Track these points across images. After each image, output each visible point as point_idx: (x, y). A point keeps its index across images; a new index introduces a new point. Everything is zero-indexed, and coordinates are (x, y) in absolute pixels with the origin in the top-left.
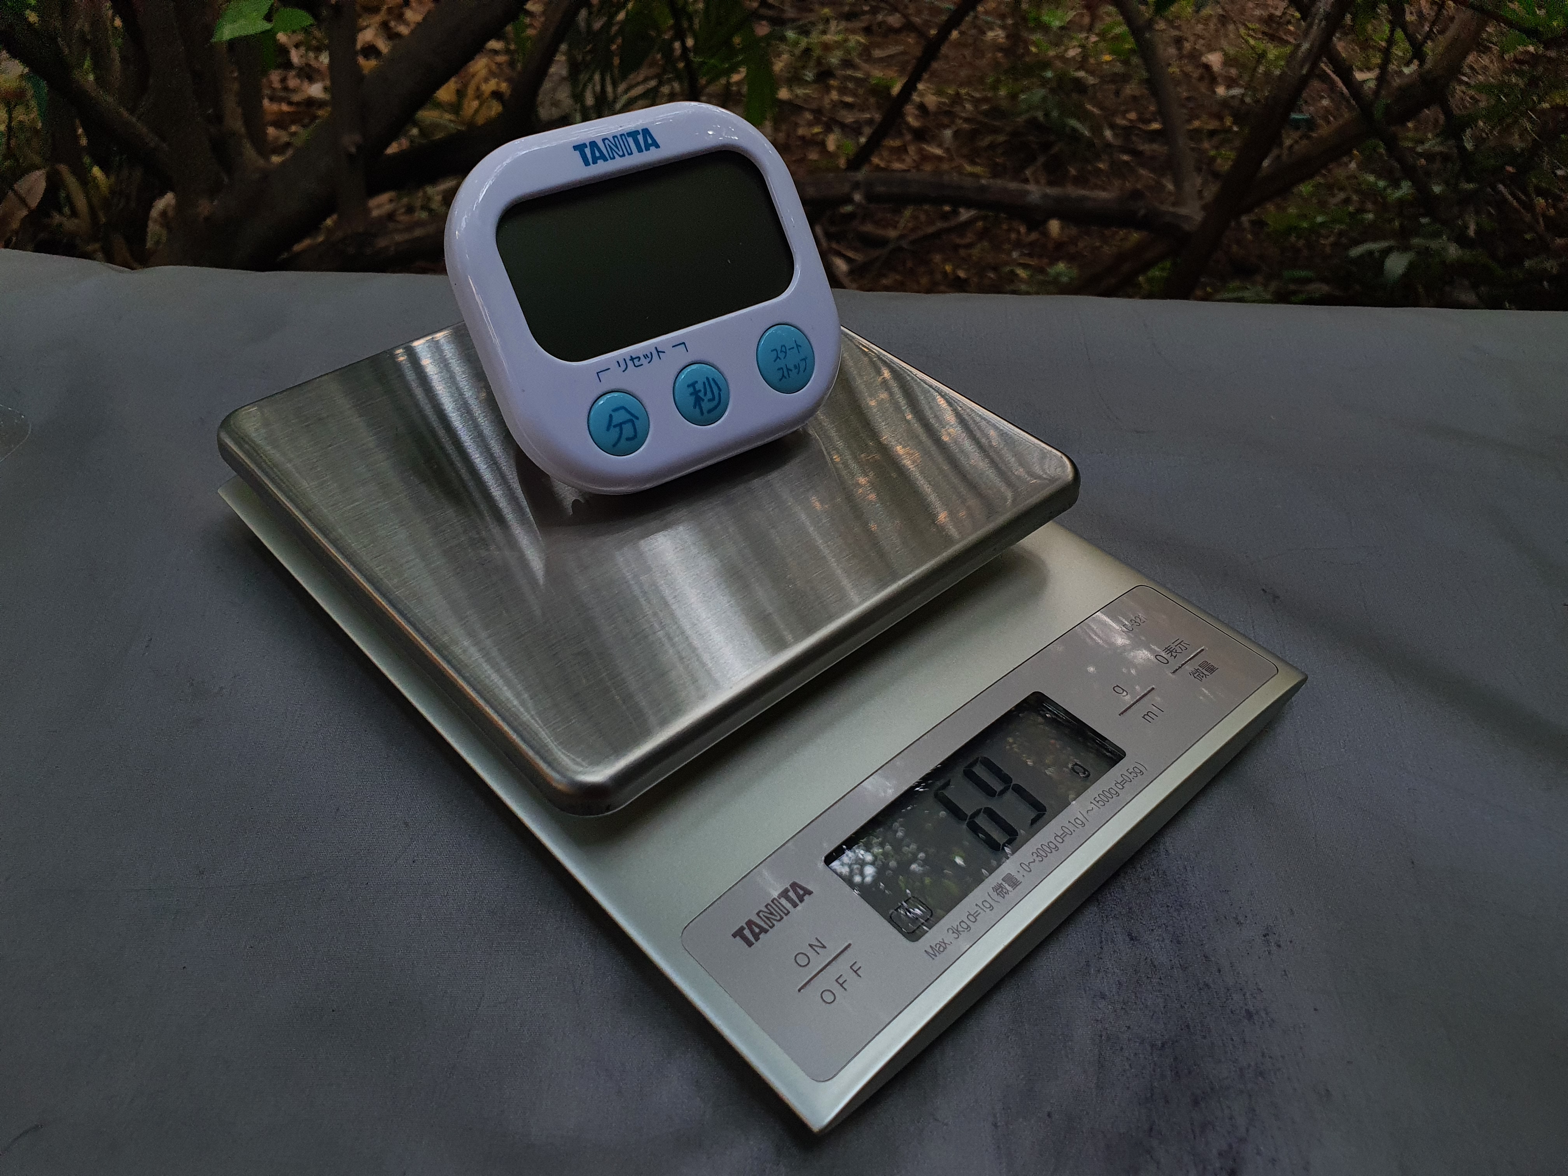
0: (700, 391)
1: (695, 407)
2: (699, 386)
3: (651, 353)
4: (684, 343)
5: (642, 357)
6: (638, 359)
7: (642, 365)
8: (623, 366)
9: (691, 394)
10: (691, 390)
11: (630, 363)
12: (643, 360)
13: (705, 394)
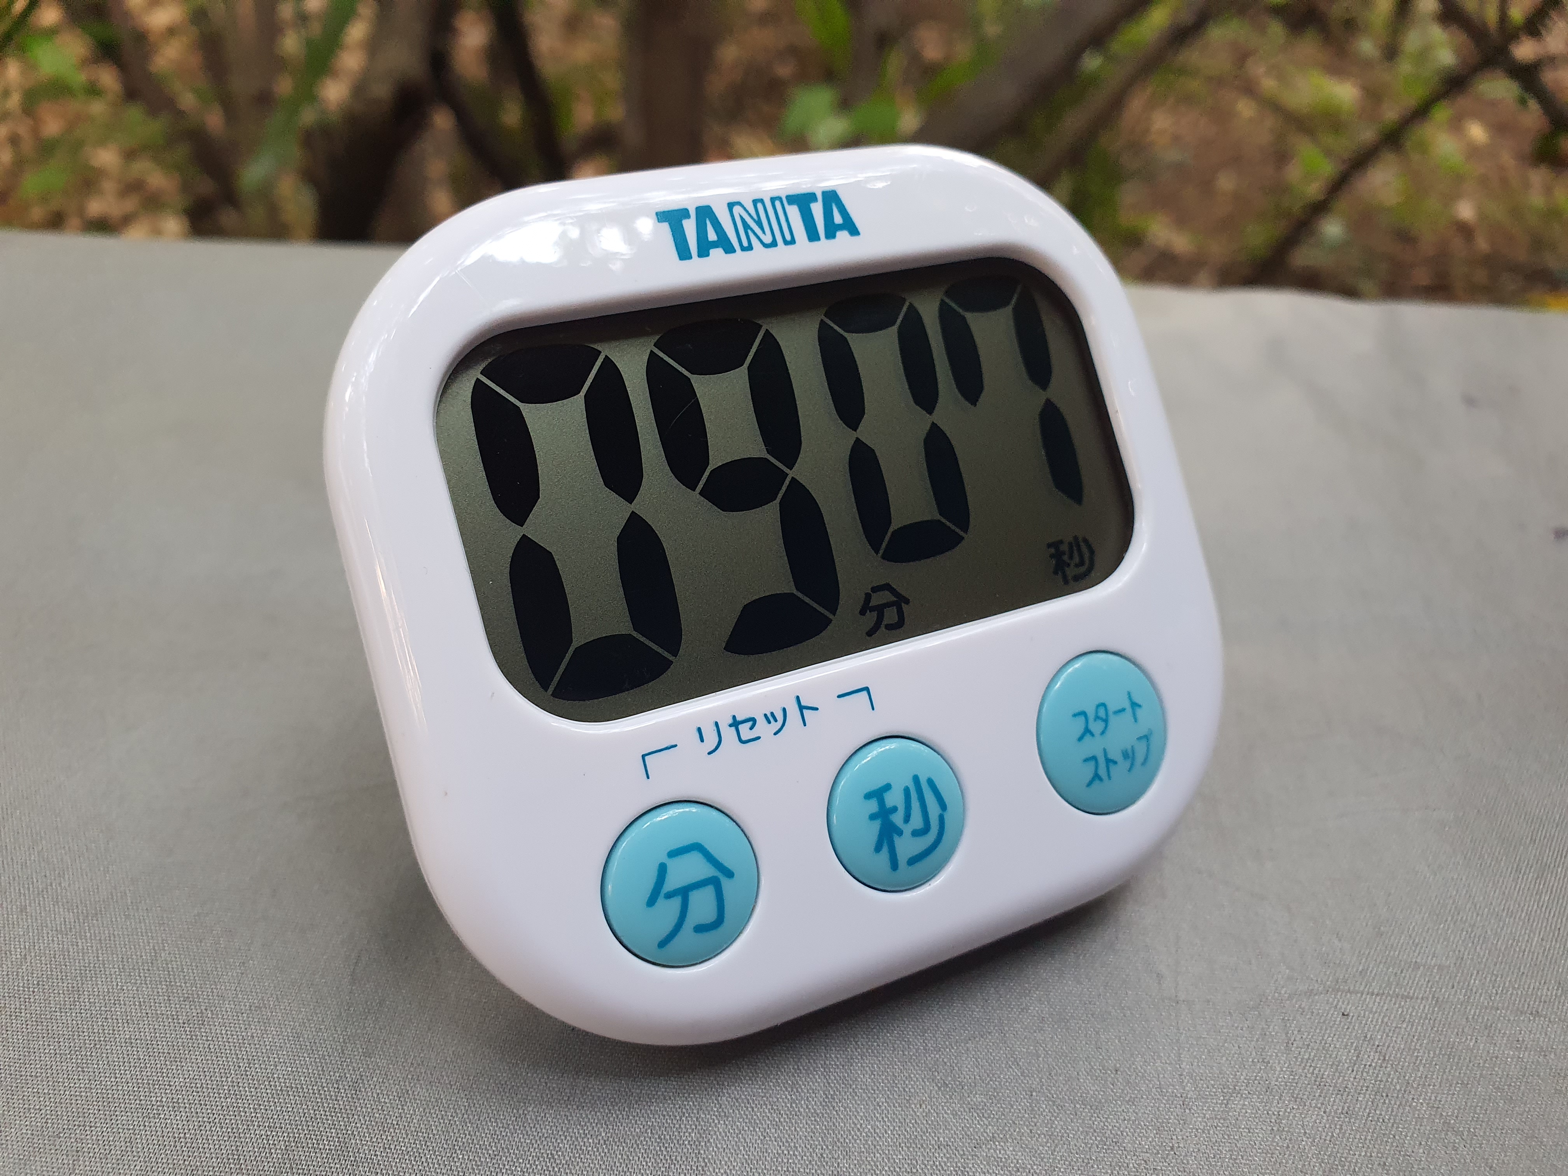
0: (895, 809)
1: (878, 849)
2: (894, 798)
3: (784, 710)
4: (867, 689)
5: (761, 721)
6: (750, 724)
7: (759, 738)
8: (711, 739)
9: (873, 817)
10: (873, 806)
11: (729, 734)
12: (762, 726)
13: (907, 819)
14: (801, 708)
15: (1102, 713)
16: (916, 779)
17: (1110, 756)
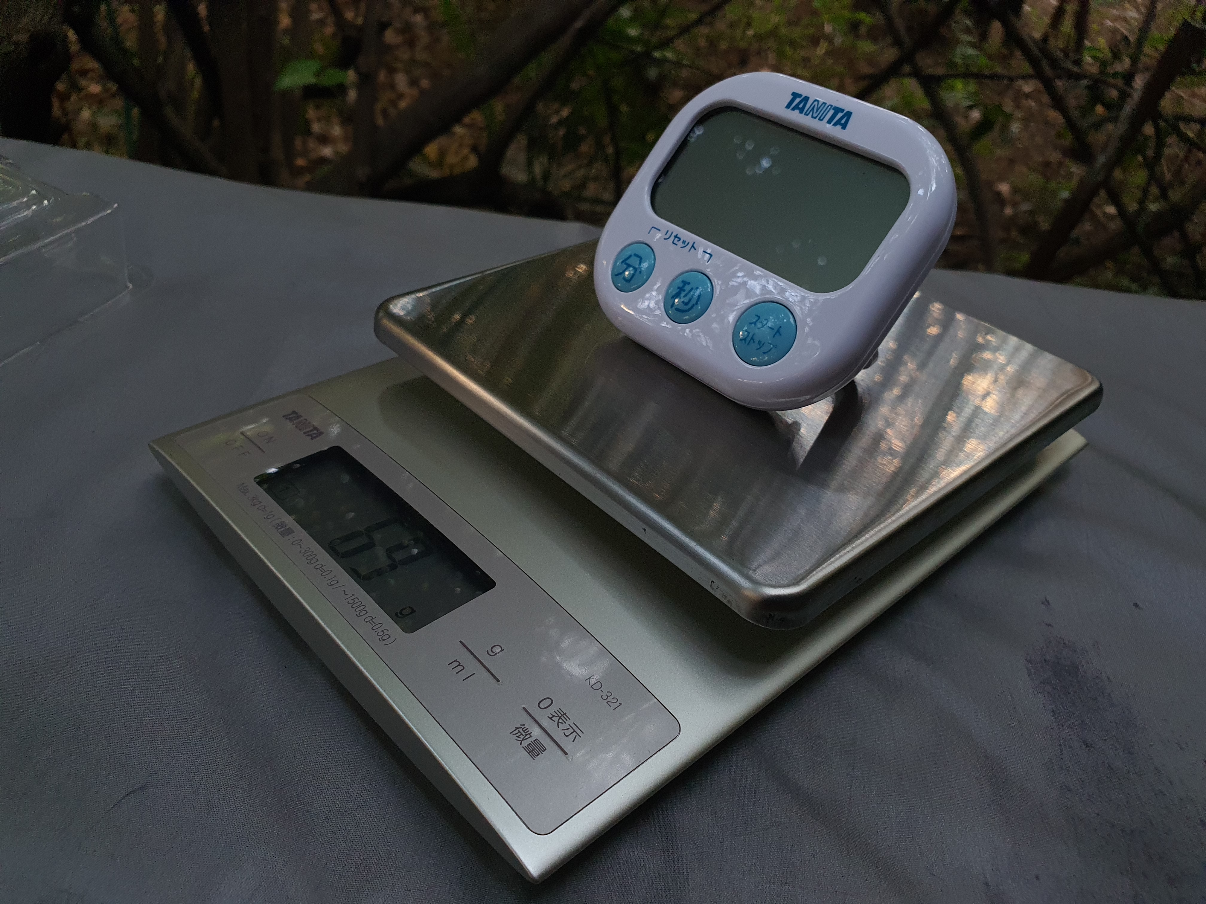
0: (684, 291)
3: (689, 243)
4: (711, 256)
5: (681, 241)
6: (678, 239)
7: (677, 246)
8: (667, 236)
10: (681, 285)
11: (672, 238)
12: (680, 244)
14: (693, 246)
17: (754, 337)
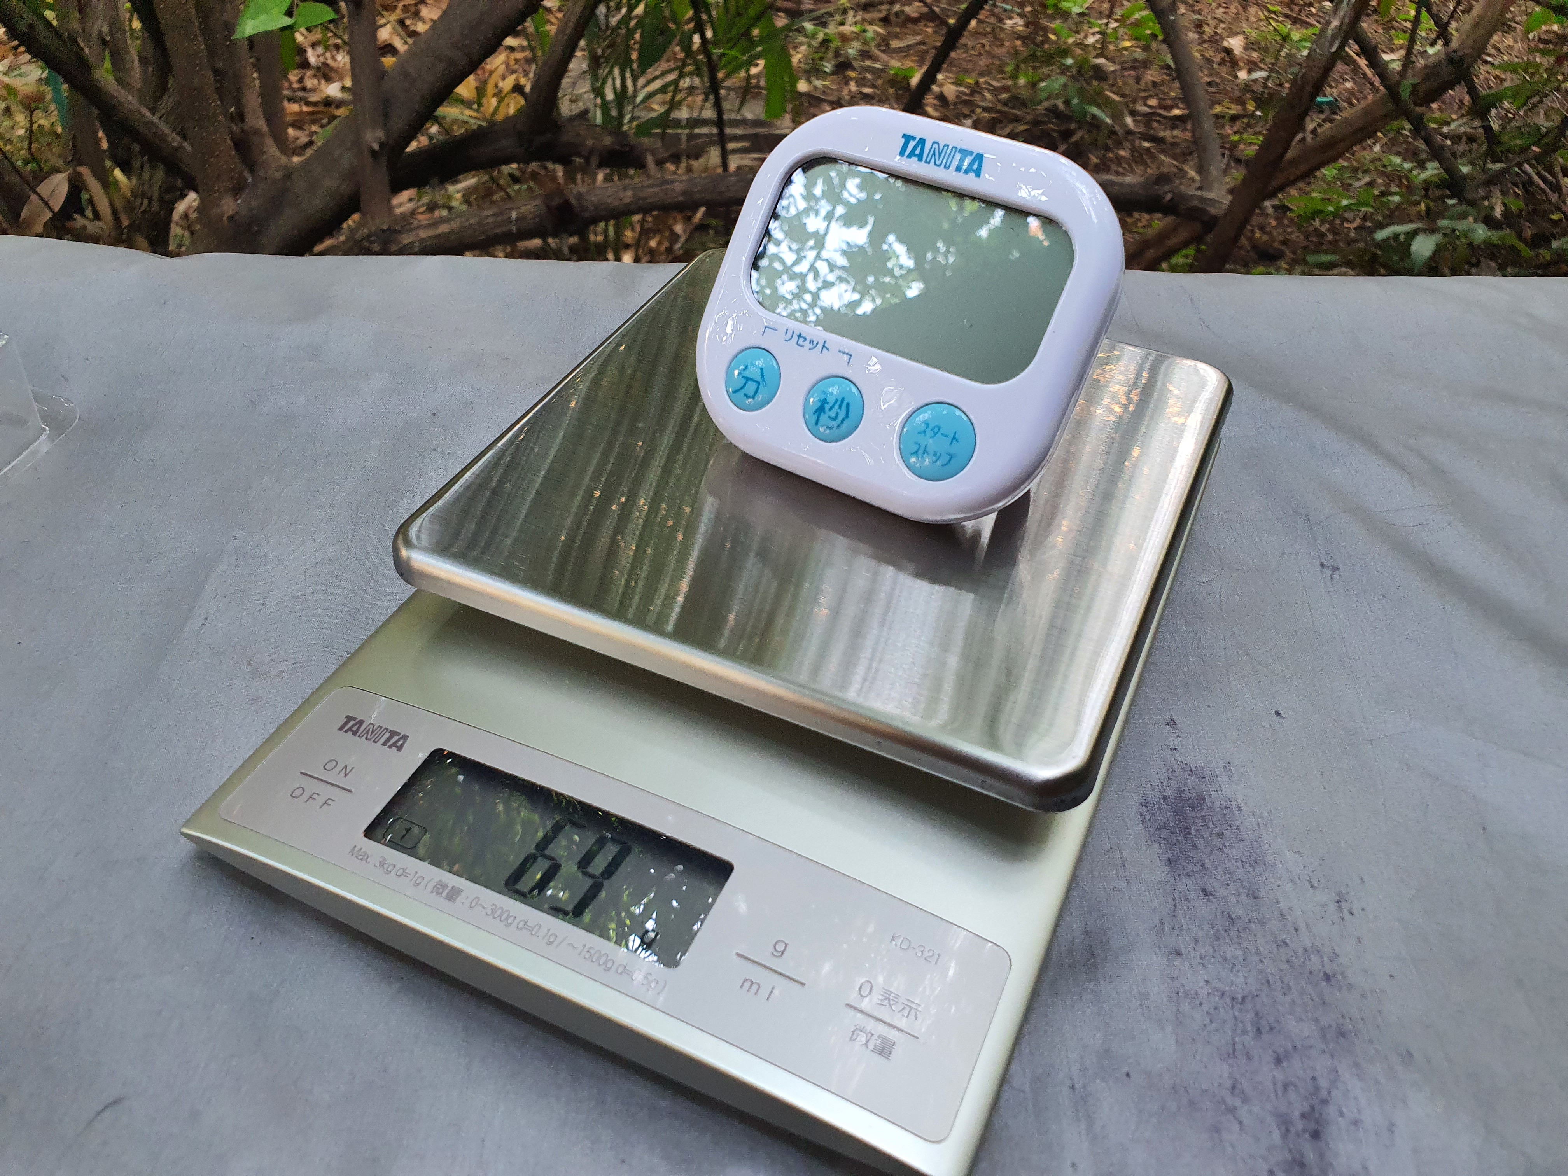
1: (816, 413)
3: (818, 343)
4: (852, 356)
5: (808, 341)
6: (803, 339)
8: (788, 336)
11: (795, 338)
12: (807, 344)
13: (830, 410)
14: (824, 346)
15: (936, 430)
16: (843, 400)
17: (928, 449)
